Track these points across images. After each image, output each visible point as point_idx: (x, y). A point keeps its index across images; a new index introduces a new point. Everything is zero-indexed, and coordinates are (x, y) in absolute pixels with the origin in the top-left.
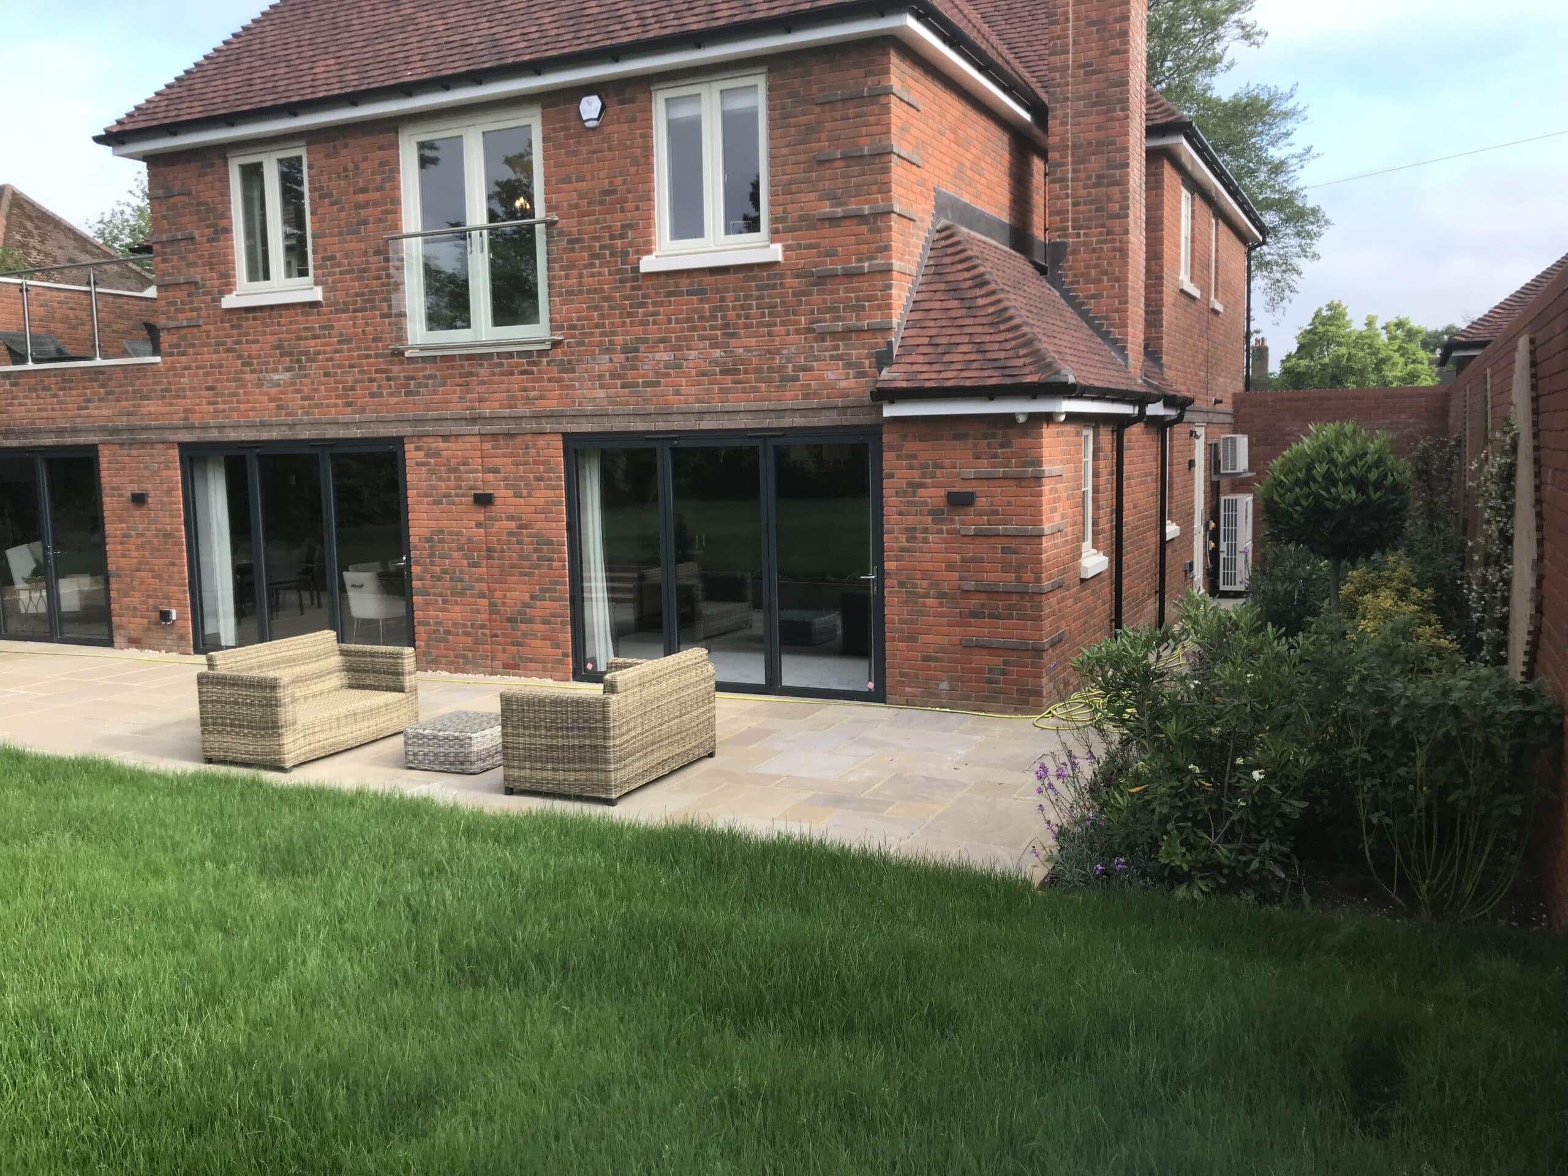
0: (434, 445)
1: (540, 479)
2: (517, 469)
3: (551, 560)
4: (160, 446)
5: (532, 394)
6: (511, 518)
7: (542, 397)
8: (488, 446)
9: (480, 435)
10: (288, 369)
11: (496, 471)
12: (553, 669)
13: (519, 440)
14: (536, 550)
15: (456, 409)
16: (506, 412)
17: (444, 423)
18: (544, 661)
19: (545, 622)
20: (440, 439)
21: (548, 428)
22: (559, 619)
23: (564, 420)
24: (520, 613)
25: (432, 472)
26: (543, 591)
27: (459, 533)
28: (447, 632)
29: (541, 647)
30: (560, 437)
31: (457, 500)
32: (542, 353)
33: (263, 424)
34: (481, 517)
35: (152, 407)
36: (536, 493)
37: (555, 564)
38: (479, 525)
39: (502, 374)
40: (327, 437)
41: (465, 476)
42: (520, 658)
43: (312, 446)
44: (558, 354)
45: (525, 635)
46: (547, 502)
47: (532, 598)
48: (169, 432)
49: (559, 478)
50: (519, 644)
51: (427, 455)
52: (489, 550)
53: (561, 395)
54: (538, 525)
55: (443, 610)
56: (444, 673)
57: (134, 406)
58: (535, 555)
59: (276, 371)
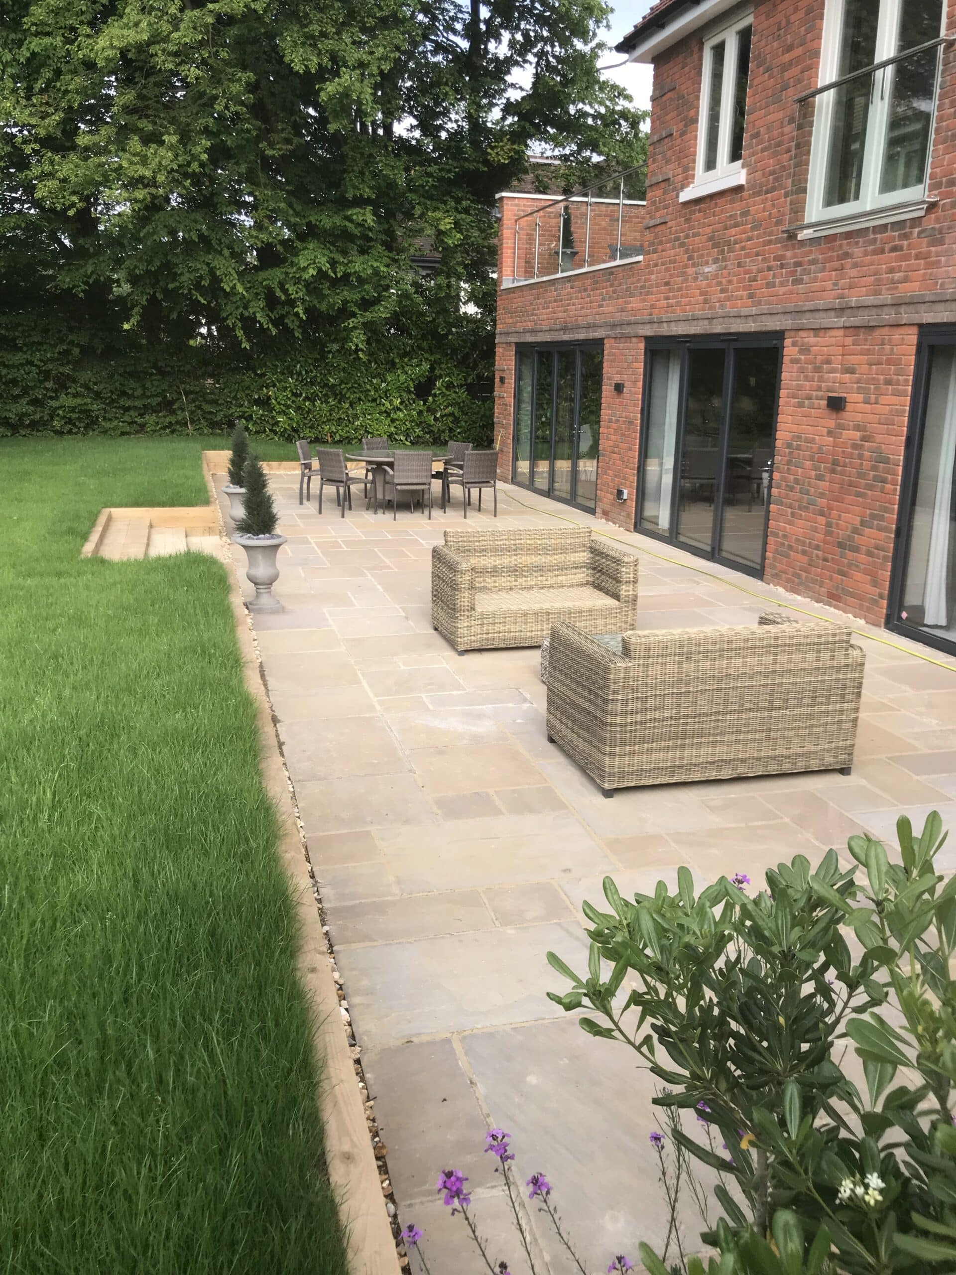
0: (806, 340)
1: (889, 382)
2: (870, 369)
3: (884, 481)
4: (634, 340)
5: (897, 276)
6: (857, 428)
7: (905, 280)
8: (849, 341)
9: (845, 328)
10: (716, 261)
11: (851, 371)
12: (869, 610)
13: (877, 333)
14: (874, 468)
15: (829, 299)
16: (870, 300)
17: (817, 315)
18: (860, 598)
19: (869, 554)
20: (812, 333)
21: (905, 318)
22: (882, 553)
23: (923, 307)
24: (850, 538)
25: (802, 371)
26: (873, 517)
27: (812, 441)
28: (790, 547)
29: (860, 581)
30: (915, 330)
31: (816, 402)
32: (916, 221)
33: (695, 319)
34: (832, 423)
35: (634, 303)
36: (883, 399)
37: (889, 486)
38: (830, 433)
39: (875, 252)
40: (732, 331)
41: (826, 376)
42: (843, 589)
43: (723, 341)
44: (931, 223)
45: (850, 565)
46: (891, 411)
47: (863, 523)
48: (640, 326)
49: (907, 381)
50: (843, 574)
51: (801, 352)
52: (835, 463)
53: (925, 274)
54: (879, 438)
55: (791, 523)
56: (781, 590)
57: (625, 303)
58: (872, 473)
59: (707, 263)
